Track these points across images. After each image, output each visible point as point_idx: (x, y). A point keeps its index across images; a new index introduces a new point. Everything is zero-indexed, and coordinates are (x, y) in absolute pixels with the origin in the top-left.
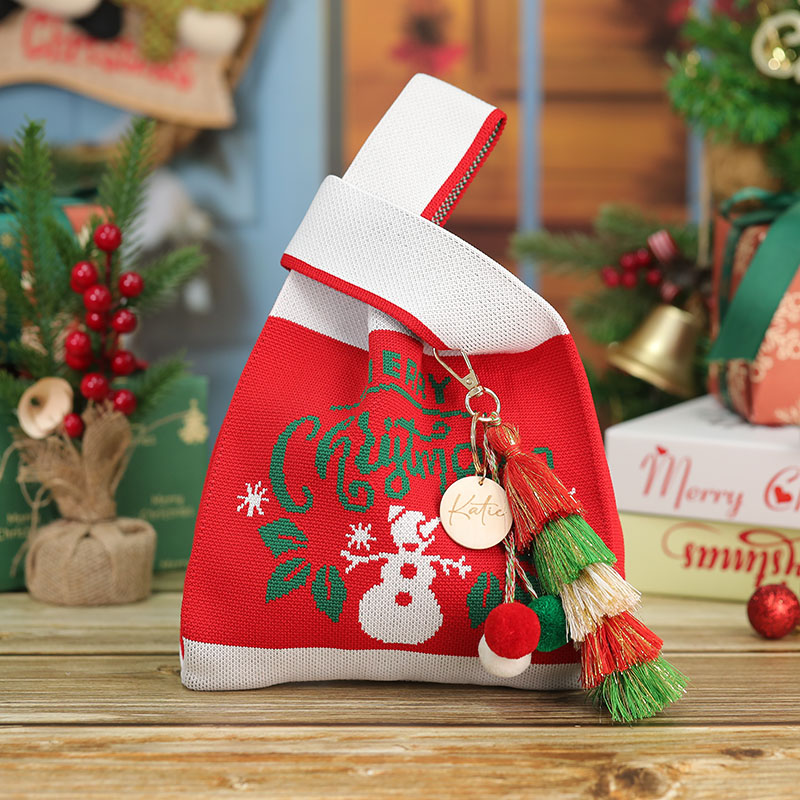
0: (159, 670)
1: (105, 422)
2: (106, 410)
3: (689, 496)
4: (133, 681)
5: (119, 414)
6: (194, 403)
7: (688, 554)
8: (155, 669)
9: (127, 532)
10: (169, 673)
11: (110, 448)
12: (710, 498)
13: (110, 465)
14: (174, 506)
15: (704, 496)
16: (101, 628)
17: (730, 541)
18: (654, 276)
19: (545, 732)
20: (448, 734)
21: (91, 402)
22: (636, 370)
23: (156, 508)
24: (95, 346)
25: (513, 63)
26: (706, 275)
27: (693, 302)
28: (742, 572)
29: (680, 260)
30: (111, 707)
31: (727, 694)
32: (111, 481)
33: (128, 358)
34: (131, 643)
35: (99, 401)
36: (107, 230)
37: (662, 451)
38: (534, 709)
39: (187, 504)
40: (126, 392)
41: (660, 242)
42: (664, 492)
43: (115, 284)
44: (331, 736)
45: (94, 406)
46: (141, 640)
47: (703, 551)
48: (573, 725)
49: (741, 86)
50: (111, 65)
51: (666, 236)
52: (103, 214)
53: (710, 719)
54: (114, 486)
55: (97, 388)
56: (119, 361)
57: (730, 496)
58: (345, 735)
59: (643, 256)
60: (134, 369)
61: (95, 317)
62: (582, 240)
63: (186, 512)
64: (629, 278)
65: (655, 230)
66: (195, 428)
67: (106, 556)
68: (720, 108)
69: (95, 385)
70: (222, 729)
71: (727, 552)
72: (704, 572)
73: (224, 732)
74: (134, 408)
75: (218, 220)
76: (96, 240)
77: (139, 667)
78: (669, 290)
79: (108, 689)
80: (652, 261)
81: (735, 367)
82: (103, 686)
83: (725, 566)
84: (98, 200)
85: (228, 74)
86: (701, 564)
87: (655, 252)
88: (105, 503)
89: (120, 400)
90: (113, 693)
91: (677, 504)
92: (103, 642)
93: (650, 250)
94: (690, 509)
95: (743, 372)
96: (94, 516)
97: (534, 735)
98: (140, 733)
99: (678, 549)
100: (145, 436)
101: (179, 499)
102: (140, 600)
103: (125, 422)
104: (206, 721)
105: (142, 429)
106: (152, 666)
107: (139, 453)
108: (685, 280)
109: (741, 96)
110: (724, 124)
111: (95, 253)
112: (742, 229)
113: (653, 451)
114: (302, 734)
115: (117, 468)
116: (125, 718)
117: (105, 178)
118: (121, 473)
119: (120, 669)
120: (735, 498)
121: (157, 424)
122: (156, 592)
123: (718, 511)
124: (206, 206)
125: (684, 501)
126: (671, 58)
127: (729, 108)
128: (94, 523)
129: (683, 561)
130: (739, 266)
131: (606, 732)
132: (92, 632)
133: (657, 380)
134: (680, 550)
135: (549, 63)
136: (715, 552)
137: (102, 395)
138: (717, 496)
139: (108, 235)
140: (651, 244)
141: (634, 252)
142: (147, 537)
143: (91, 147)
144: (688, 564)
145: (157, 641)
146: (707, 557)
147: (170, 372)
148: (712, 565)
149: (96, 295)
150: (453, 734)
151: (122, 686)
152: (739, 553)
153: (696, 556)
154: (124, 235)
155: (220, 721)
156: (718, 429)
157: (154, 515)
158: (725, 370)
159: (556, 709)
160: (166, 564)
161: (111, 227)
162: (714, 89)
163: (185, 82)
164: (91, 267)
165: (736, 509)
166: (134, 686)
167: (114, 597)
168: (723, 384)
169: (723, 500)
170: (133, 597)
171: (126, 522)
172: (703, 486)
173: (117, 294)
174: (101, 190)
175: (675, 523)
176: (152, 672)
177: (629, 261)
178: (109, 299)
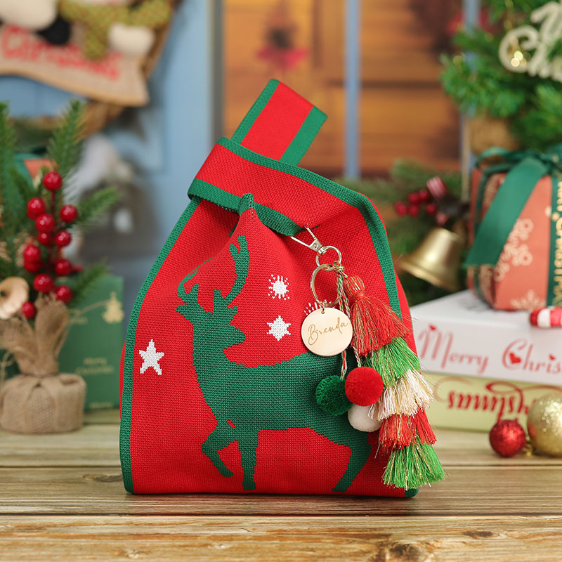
0: (84, 477)
1: (50, 308)
2: (51, 299)
3: (452, 359)
4: (66, 484)
5: (60, 303)
6: (113, 295)
7: (451, 399)
8: (81, 476)
9: (66, 383)
10: (91, 480)
11: (54, 326)
12: (466, 360)
13: (54, 337)
14: (99, 365)
15: (461, 359)
16: (46, 449)
17: (479, 390)
18: (430, 208)
19: (344, 520)
20: (278, 521)
21: (40, 294)
22: (419, 273)
23: (87, 367)
24: (44, 255)
25: (340, 61)
26: (466, 207)
27: (458, 227)
28: (488, 412)
29: (449, 197)
30: (49, 502)
31: (471, 494)
32: (55, 349)
33: (66, 264)
34: (66, 459)
35: (46, 293)
36: (52, 176)
37: (433, 328)
38: (338, 504)
39: (109, 364)
40: (65, 287)
41: (435, 185)
42: (434, 356)
43: (57, 213)
44: (198, 522)
45: (43, 297)
46: (73, 457)
47: (461, 397)
48: (364, 515)
49: (492, 77)
50: (63, 63)
51: (439, 181)
52: (49, 165)
53: (458, 511)
54: (57, 352)
55: (45, 285)
56: (60, 266)
57: (479, 359)
58: (207, 521)
59: (423, 194)
60: (72, 271)
61: (44, 236)
62: (382, 184)
63: (108, 370)
64: (414, 209)
65: (431, 176)
66: (113, 312)
67: (51, 399)
68: (477, 93)
69: (44, 283)
70: (123, 517)
71: (477, 397)
72: (462, 412)
73: (125, 519)
74: (71, 298)
75: (137, 169)
76: (44, 183)
77: (69, 476)
78: (441, 218)
79: (47, 490)
80: (429, 198)
81: (484, 270)
82: (45, 488)
83: (476, 407)
84: (47, 155)
85: (144, 69)
86: (460, 406)
87: (431, 192)
88: (50, 363)
89: (61, 292)
90: (51, 493)
91: (443, 365)
92: (47, 459)
93: (428, 190)
94: (452, 368)
95: (489, 274)
96: (43, 372)
97: (336, 521)
98: (67, 520)
99: (444, 395)
100: (78, 317)
101: (103, 361)
102: (75, 430)
103: (64, 307)
104: (113, 512)
105: (77, 312)
106: (79, 474)
107: (76, 329)
108: (452, 211)
109: (491, 84)
110: (479, 104)
111: (45, 192)
112: (489, 176)
113: (427, 328)
114: (178, 521)
115: (59, 339)
116: (58, 510)
117: (51, 141)
118: (62, 342)
119: (57, 476)
120: (482, 361)
121: (87, 309)
122: (86, 424)
123: (471, 369)
124: (129, 160)
125: (448, 362)
126: (444, 59)
127: (483, 92)
128: (43, 377)
129: (448, 404)
130: (487, 201)
131: (386, 520)
132: (40, 452)
133: (433, 280)
134: (445, 396)
135: (365, 61)
136: (469, 398)
137: (48, 289)
138: (470, 359)
139: (52, 179)
140: (429, 186)
141: (417, 191)
142: (80, 387)
143: (49, 119)
144: (451, 405)
145: (84, 458)
146: (464, 401)
147: (95, 274)
148: (467, 406)
149: (44, 221)
150: (282, 521)
151: (58, 488)
152: (486, 398)
153: (456, 400)
154: (64, 180)
155: (123, 512)
156: (472, 313)
157: (85, 371)
158: (478, 272)
159: (353, 504)
160: (94, 405)
161: (55, 174)
162: (473, 80)
163: (114, 74)
164: (41, 201)
165: (483, 368)
166: (66, 488)
167: (56, 428)
168: (477, 282)
169: (475, 362)
170: (70, 428)
171: (65, 377)
172: (460, 352)
173: (59, 220)
174: (49, 149)
175: (442, 377)
176: (79, 479)
177: (414, 197)
178: (53, 223)
